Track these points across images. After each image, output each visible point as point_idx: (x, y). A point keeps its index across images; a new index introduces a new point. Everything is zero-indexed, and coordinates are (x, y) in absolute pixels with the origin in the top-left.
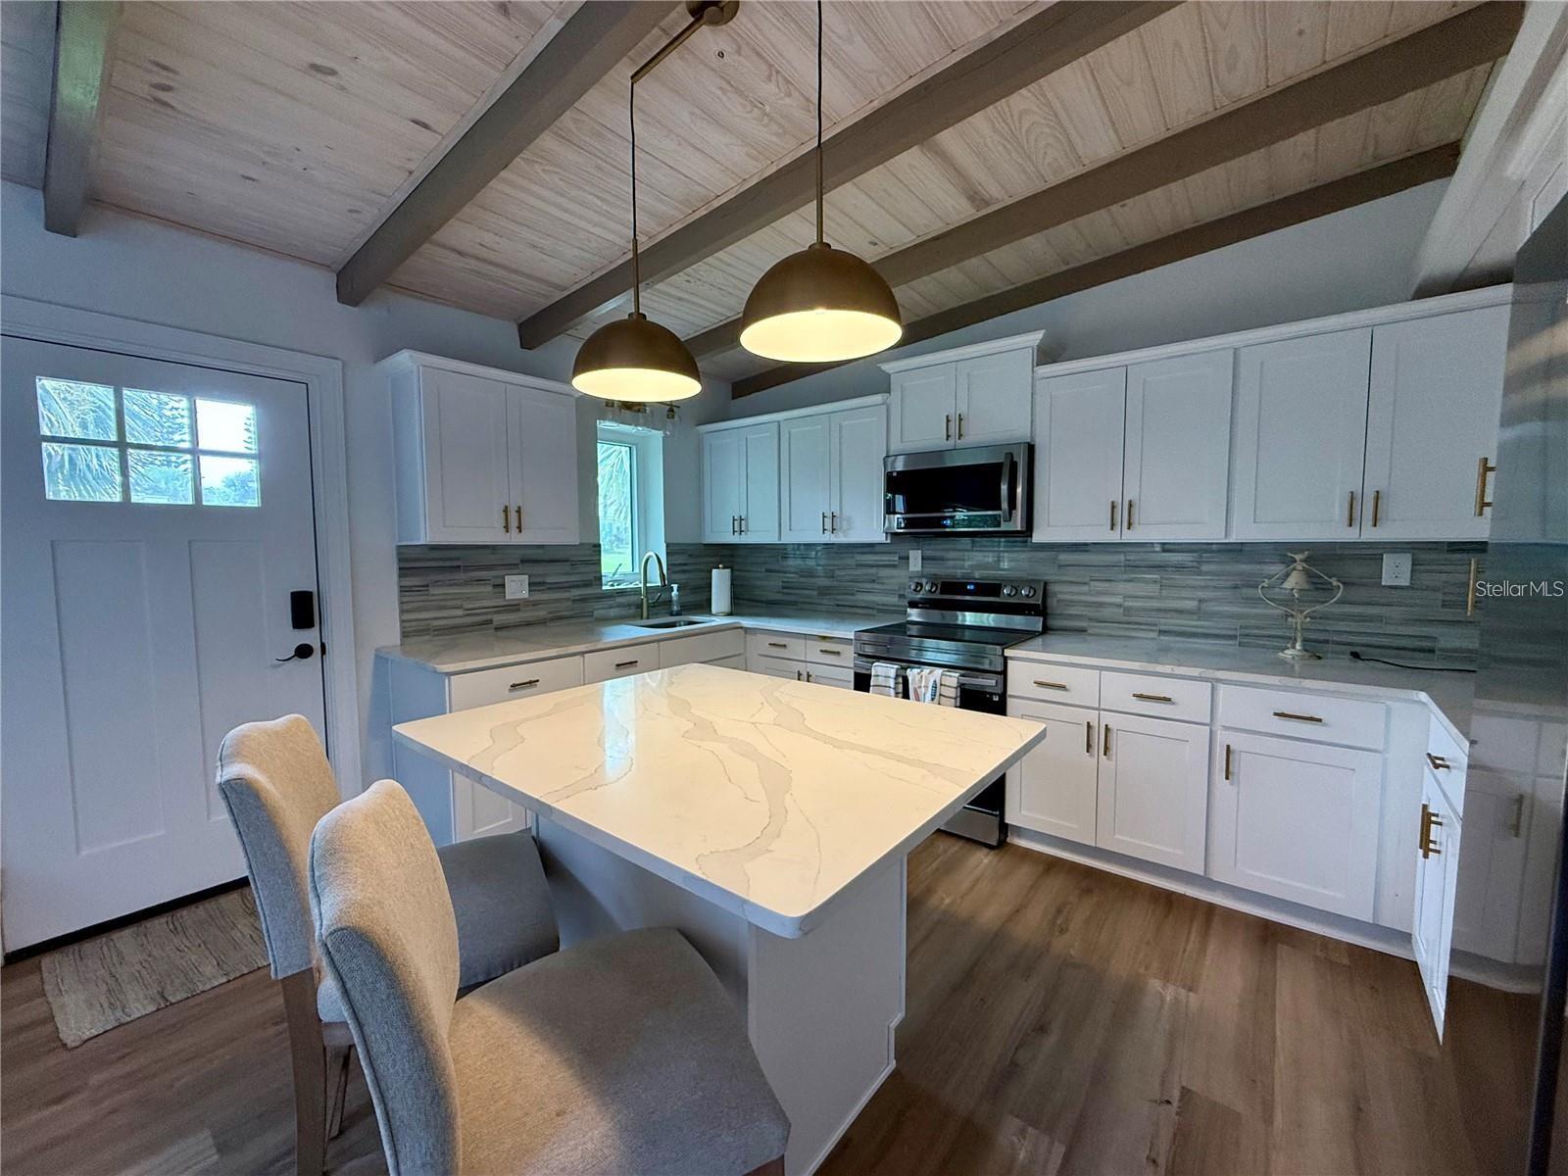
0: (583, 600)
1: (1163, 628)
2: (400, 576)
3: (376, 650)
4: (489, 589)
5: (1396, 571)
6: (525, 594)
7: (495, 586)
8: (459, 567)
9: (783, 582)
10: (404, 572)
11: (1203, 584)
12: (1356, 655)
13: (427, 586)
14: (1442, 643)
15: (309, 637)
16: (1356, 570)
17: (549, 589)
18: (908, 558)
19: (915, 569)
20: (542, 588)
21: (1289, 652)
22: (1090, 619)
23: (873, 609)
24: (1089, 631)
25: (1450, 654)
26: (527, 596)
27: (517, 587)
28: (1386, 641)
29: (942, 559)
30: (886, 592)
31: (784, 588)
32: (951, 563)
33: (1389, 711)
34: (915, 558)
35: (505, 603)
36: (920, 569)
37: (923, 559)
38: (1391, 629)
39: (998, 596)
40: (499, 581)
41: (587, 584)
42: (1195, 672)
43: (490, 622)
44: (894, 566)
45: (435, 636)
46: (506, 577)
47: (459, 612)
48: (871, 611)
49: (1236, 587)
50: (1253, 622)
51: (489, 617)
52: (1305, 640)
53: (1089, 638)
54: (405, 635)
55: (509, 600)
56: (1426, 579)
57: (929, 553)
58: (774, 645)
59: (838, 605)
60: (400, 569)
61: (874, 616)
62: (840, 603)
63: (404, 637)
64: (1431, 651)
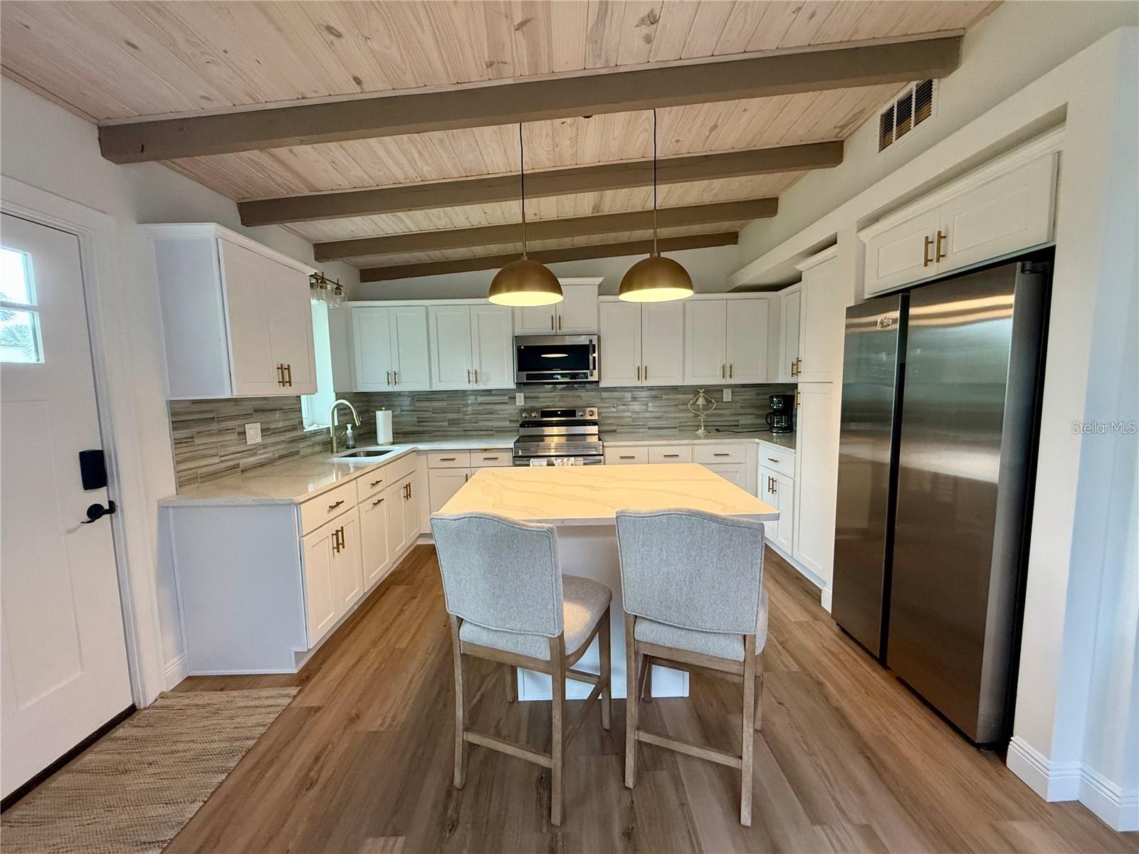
0: (293, 441)
1: (650, 426)
2: (174, 429)
3: (158, 501)
4: (235, 436)
5: (727, 396)
6: (259, 440)
7: (239, 433)
8: (214, 418)
9: (418, 418)
10: (176, 425)
11: (665, 404)
12: (718, 430)
13: (192, 437)
14: (741, 423)
15: (99, 497)
16: (717, 395)
17: (273, 433)
18: (515, 398)
19: (520, 404)
20: (269, 433)
21: (700, 431)
22: (618, 425)
23: (492, 430)
24: (618, 431)
25: (745, 426)
26: (260, 441)
27: (254, 433)
28: (726, 424)
29: (538, 398)
30: (500, 420)
31: (418, 422)
32: (541, 400)
33: (746, 447)
34: (520, 400)
35: (248, 448)
36: (523, 404)
37: (525, 398)
38: (726, 419)
39: (575, 416)
40: (241, 430)
41: (294, 428)
42: (686, 442)
43: (238, 465)
44: (506, 403)
45: (201, 483)
46: (246, 425)
47: (217, 460)
48: (491, 433)
49: (677, 405)
50: (683, 420)
51: (237, 461)
52: (704, 426)
53: (618, 435)
54: (181, 484)
55: (250, 445)
56: (737, 398)
57: (527, 395)
58: (444, 459)
59: (465, 431)
60: (172, 422)
61: (493, 435)
62: (466, 429)
63: (180, 486)
64: (738, 426)
